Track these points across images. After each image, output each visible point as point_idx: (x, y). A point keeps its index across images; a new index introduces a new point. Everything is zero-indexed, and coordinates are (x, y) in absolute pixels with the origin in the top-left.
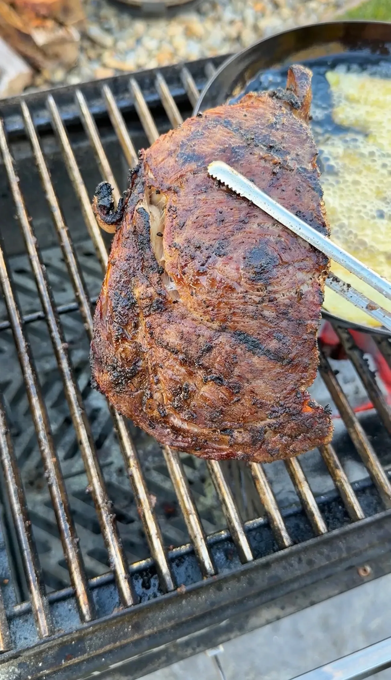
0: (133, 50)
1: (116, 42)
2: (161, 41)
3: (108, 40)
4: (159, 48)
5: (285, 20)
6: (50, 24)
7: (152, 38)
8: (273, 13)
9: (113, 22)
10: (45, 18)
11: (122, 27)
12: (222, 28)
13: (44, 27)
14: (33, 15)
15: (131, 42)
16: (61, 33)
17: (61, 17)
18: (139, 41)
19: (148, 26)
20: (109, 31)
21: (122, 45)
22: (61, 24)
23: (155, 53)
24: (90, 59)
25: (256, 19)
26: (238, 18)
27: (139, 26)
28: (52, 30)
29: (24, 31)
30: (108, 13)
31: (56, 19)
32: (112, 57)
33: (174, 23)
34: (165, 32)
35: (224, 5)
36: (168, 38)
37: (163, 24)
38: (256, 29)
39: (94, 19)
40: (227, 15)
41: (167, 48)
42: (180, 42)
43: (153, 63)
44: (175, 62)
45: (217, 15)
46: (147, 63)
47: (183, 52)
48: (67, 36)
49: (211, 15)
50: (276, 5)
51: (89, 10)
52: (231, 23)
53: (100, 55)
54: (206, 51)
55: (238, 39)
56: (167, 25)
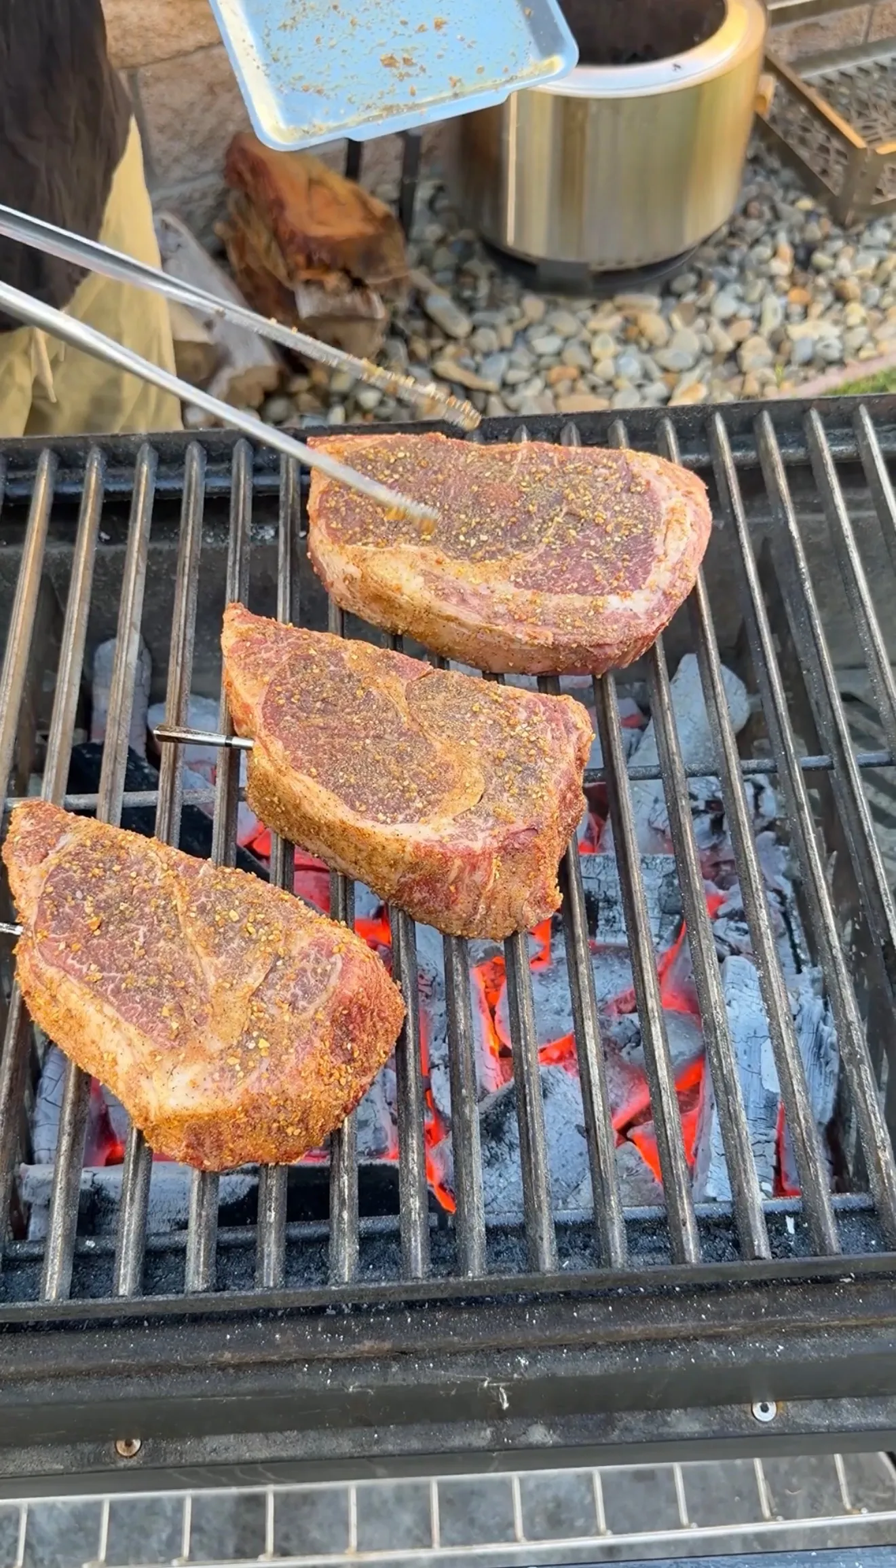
0: (504, 350)
1: (474, 329)
2: (567, 339)
3: (460, 324)
4: (558, 354)
5: (846, 330)
6: (333, 280)
7: (552, 331)
8: (827, 310)
9: (482, 289)
10: (325, 266)
11: (494, 303)
12: (706, 328)
13: (321, 285)
14: (301, 259)
15: (507, 335)
16: (352, 300)
17: (357, 272)
18: (522, 335)
19: (551, 304)
20: (469, 306)
21: (485, 339)
22: (358, 284)
23: (547, 361)
24: (412, 356)
25: (786, 318)
26: (745, 312)
27: (533, 305)
28: (336, 293)
29: (287, 284)
30: (480, 267)
31: (347, 272)
32: (456, 359)
33: (608, 306)
34: (584, 323)
35: (723, 285)
36: (585, 335)
37: (583, 305)
38: (777, 343)
39: (449, 276)
40: (725, 305)
41: (575, 355)
42: (605, 348)
43: (538, 384)
44: (582, 385)
45: (702, 302)
46: (527, 382)
47: (605, 368)
48: (362, 309)
49: (690, 298)
50: (841, 297)
51: (443, 258)
52: (727, 322)
53: (435, 353)
54: (657, 373)
55: (733, 356)
56: (594, 308)
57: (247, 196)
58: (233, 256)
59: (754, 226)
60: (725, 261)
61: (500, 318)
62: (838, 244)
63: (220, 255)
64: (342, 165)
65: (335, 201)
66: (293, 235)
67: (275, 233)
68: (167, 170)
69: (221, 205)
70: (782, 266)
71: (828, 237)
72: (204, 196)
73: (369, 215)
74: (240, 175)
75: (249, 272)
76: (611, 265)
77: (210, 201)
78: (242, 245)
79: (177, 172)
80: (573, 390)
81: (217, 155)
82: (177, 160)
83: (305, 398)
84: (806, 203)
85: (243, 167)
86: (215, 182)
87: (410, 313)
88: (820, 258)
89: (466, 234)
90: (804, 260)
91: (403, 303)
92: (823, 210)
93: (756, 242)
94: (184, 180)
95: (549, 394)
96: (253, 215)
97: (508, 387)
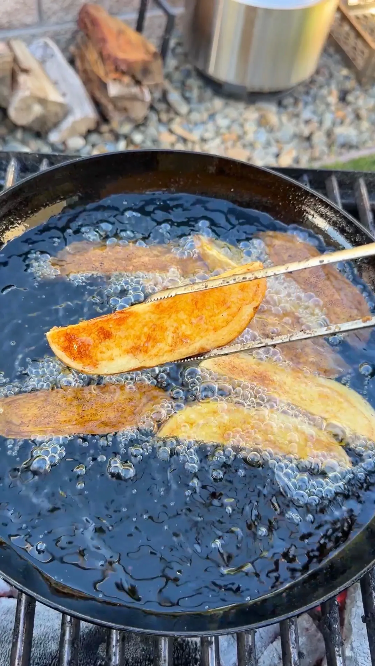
0: (203, 123)
1: (190, 112)
2: (233, 121)
3: (183, 109)
4: (229, 128)
5: (361, 133)
6: (127, 79)
7: (226, 117)
8: (352, 123)
9: (195, 93)
10: (123, 73)
11: (201, 100)
12: (297, 124)
13: (120, 81)
14: (113, 67)
15: (205, 116)
16: (135, 90)
17: (139, 77)
18: (212, 116)
19: (227, 104)
20: (187, 100)
21: (195, 116)
22: (138, 83)
23: (223, 131)
24: (160, 121)
25: (334, 124)
26: (315, 119)
27: (218, 103)
28: (128, 86)
29: (104, 79)
30: (194, 83)
31: (133, 77)
32: (181, 124)
33: (252, 108)
34: (241, 114)
35: (306, 104)
36: (241, 120)
37: (241, 106)
38: (329, 134)
39: (179, 85)
40: (306, 114)
41: (236, 129)
42: (251, 127)
43: (218, 141)
44: (239, 144)
45: (296, 111)
46: (213, 139)
47: (250, 137)
48: (139, 95)
49: (291, 109)
50: (358, 117)
51: (177, 76)
52: (307, 122)
53: (171, 120)
54: (273, 142)
55: (309, 139)
56: (245, 108)
57: (87, 35)
58: (78, 63)
59: (321, 79)
60: (307, 93)
61: (202, 107)
62: (358, 93)
63: (72, 62)
64: (134, 25)
65: (129, 42)
66: (109, 56)
67: (101, 55)
68: (49, 17)
69: (74, 37)
70: (333, 99)
71: (354, 89)
72: (66, 32)
73: (147, 51)
74: (85, 24)
75: (85, 71)
76: (257, 89)
77: (68, 36)
78: (83, 58)
79: (54, 19)
80: (234, 146)
81: (74, 14)
82: (54, 13)
83: (108, 136)
84: (345, 72)
85: (87, 21)
86: (72, 26)
87: (160, 100)
88: (350, 98)
89: (189, 66)
90: (343, 98)
91: (158, 95)
92: (353, 76)
93: (321, 87)
94: (57, 24)
95: (223, 147)
96: (90, 45)
97: (204, 140)
